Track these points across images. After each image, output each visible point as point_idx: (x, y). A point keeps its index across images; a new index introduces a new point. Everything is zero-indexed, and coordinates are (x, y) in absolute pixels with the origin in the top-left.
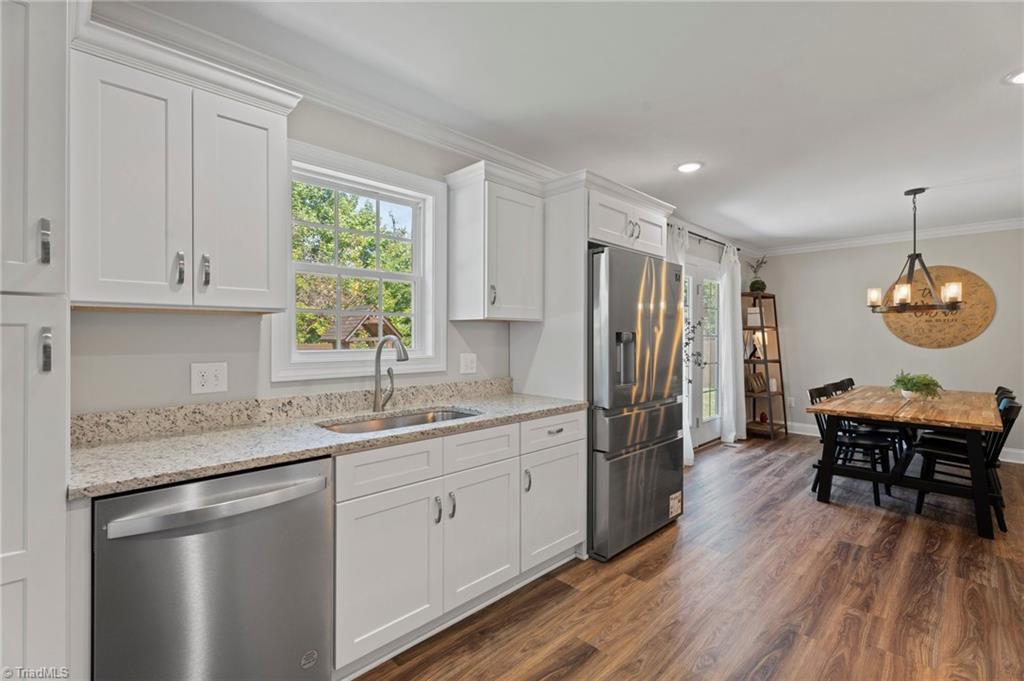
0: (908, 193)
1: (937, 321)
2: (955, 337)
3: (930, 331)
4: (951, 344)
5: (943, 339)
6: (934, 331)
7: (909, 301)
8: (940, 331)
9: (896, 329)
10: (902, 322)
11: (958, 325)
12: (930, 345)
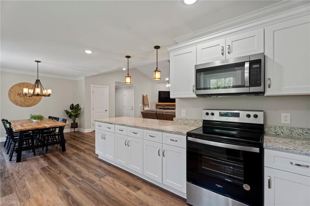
0: (36, 61)
1: (27, 99)
2: (32, 104)
3: (25, 102)
4: (31, 106)
5: (29, 104)
6: (26, 102)
7: (39, 93)
8: (28, 102)
9: (13, 101)
10: (16, 99)
11: (33, 100)
12: (25, 106)
